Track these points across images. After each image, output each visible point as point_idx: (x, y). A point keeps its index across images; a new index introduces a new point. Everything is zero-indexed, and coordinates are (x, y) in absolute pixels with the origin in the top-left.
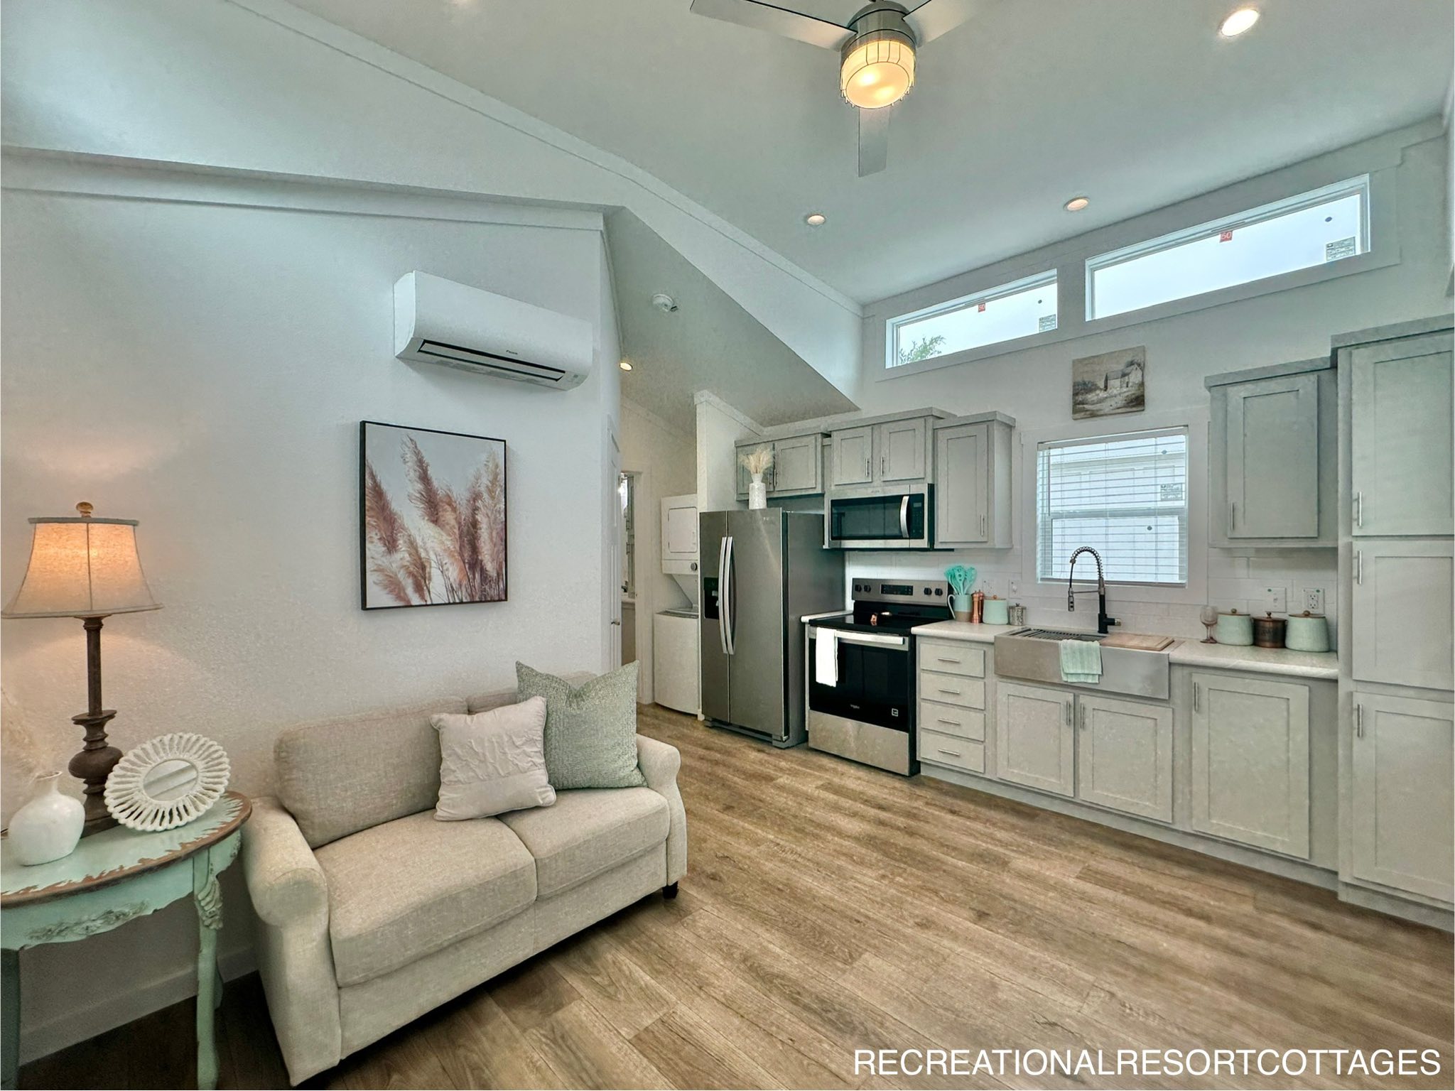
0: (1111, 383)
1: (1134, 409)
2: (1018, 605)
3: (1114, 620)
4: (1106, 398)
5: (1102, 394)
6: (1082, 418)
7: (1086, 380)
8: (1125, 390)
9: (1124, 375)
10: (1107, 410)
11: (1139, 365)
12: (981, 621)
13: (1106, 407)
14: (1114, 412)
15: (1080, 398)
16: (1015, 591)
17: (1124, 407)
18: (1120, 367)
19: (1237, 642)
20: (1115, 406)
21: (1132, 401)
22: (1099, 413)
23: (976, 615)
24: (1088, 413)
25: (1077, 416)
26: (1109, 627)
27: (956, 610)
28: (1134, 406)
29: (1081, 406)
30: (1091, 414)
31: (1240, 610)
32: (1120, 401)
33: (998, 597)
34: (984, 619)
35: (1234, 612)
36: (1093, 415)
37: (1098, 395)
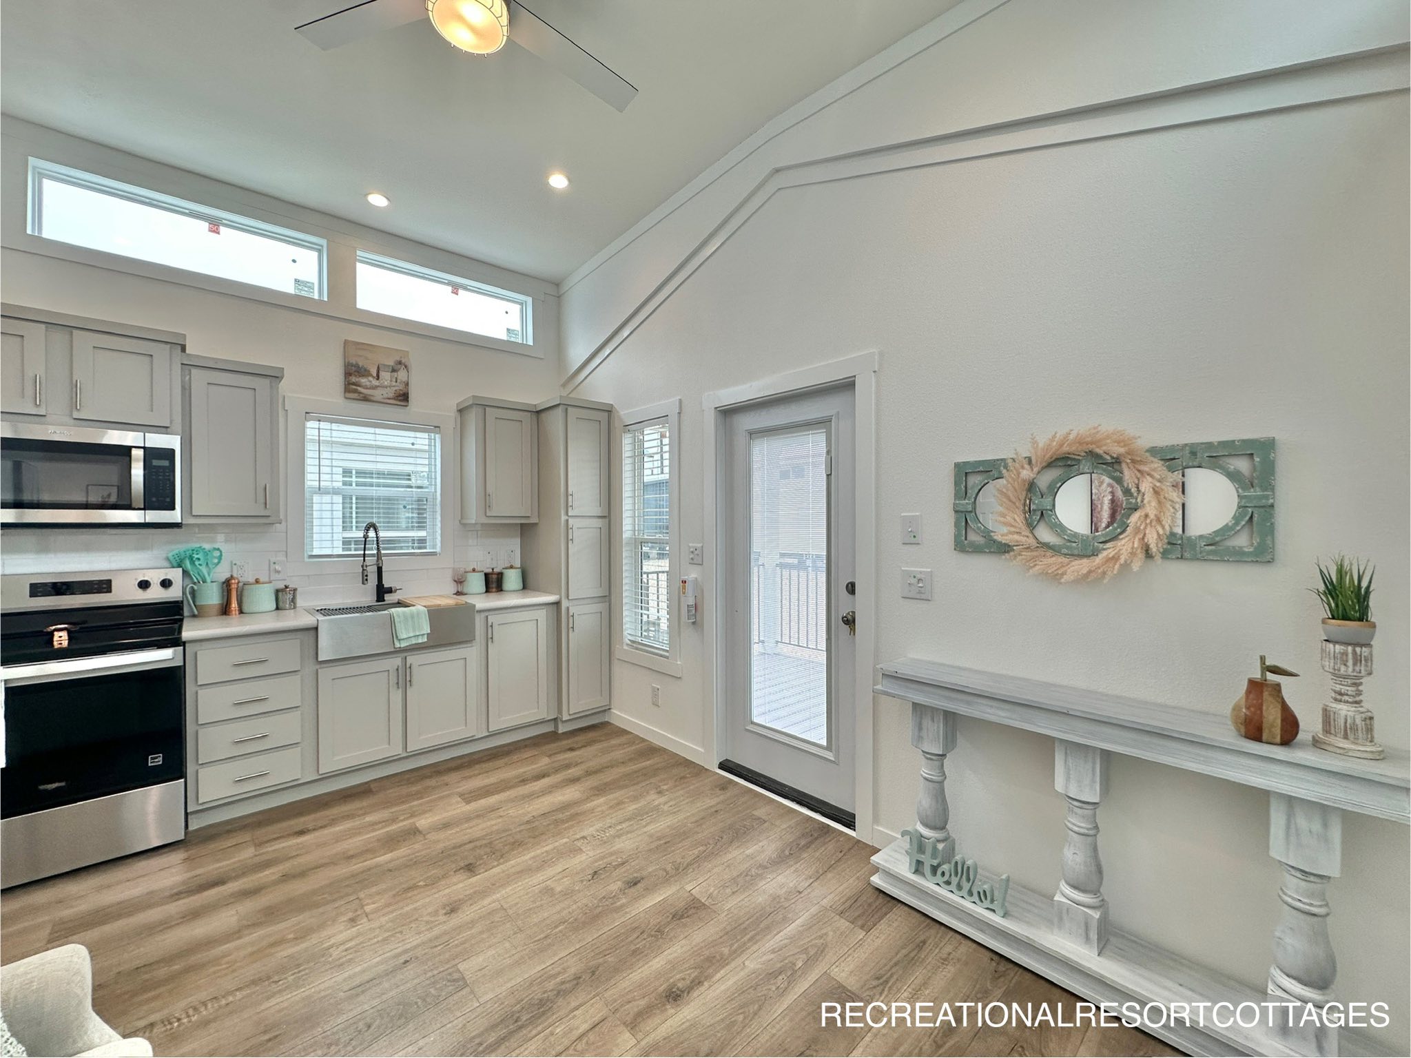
0: (382, 374)
1: (399, 403)
2: (286, 587)
3: (391, 588)
4: (378, 386)
5: (375, 383)
6: (354, 399)
7: (361, 364)
8: (394, 384)
9: (394, 371)
10: (379, 398)
11: (406, 367)
12: (241, 612)
13: (378, 394)
14: (382, 400)
15: (353, 379)
16: (278, 572)
17: (394, 399)
18: (391, 363)
19: (478, 592)
20: (386, 396)
21: (400, 396)
22: (372, 398)
23: (234, 605)
24: (361, 395)
25: (348, 395)
26: (385, 595)
27: (198, 603)
28: (400, 400)
29: (354, 387)
30: (365, 397)
31: (478, 569)
32: (390, 393)
33: (262, 580)
34: (245, 609)
35: (474, 570)
36: (366, 399)
37: (370, 382)
